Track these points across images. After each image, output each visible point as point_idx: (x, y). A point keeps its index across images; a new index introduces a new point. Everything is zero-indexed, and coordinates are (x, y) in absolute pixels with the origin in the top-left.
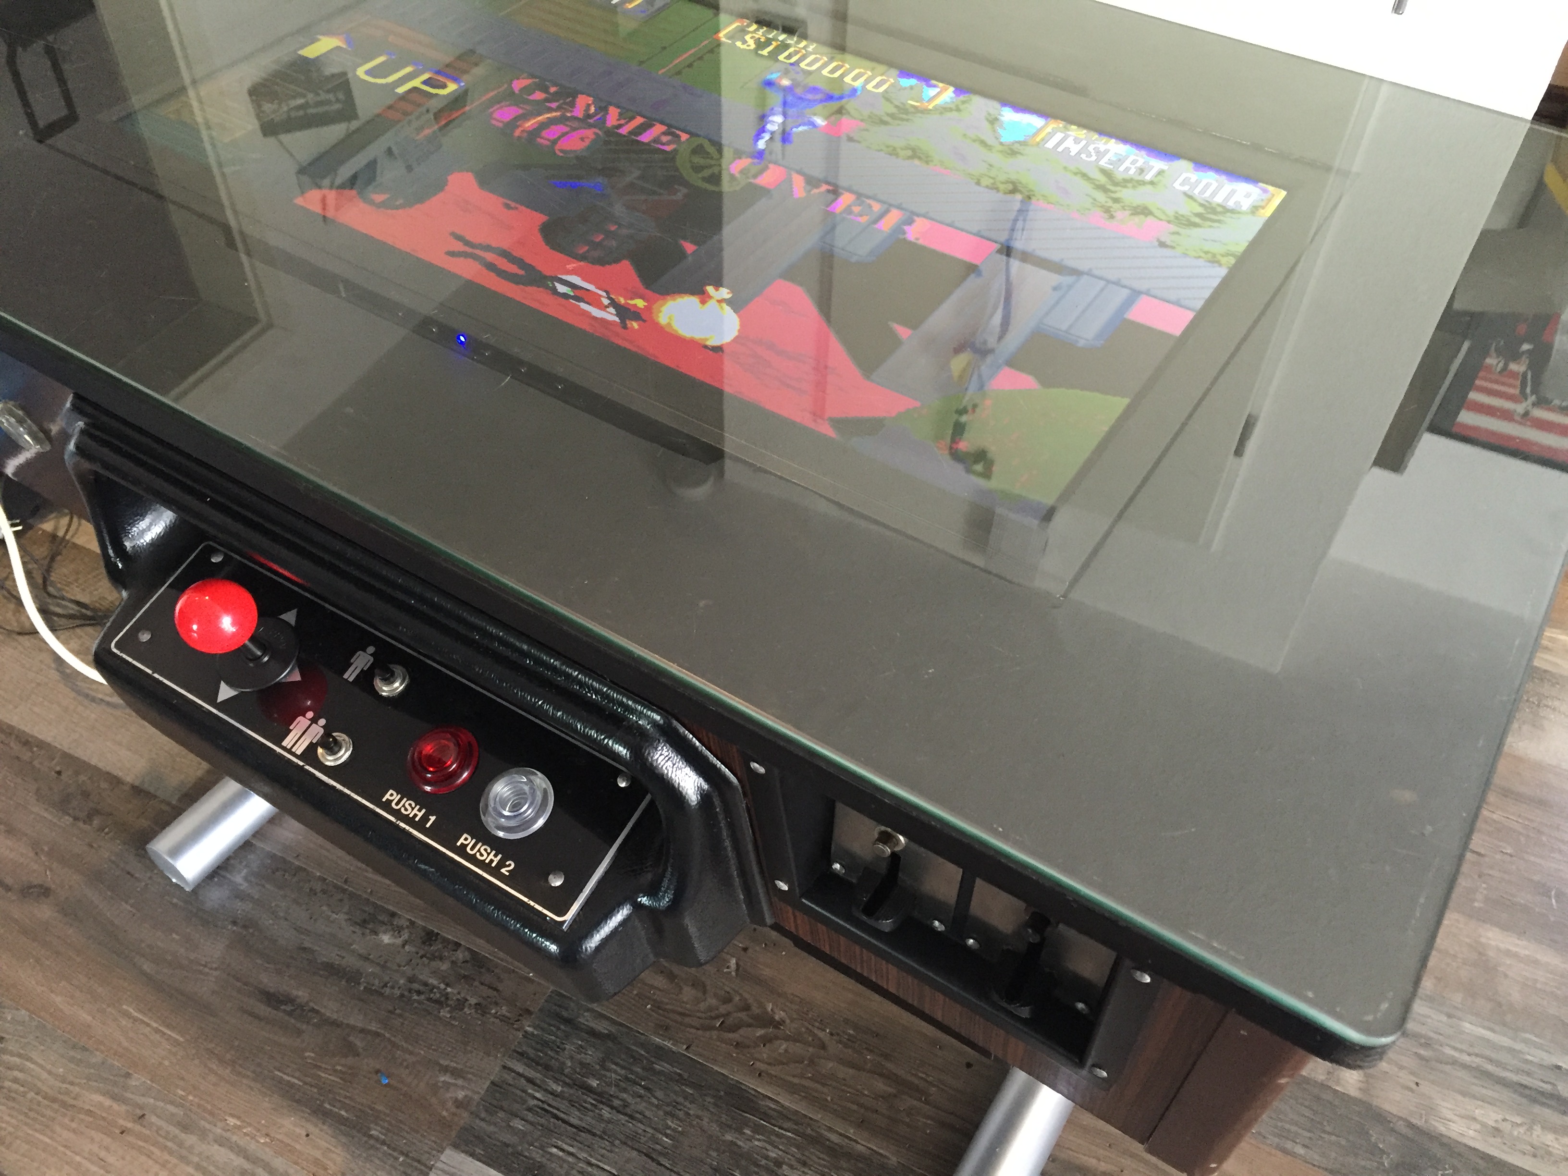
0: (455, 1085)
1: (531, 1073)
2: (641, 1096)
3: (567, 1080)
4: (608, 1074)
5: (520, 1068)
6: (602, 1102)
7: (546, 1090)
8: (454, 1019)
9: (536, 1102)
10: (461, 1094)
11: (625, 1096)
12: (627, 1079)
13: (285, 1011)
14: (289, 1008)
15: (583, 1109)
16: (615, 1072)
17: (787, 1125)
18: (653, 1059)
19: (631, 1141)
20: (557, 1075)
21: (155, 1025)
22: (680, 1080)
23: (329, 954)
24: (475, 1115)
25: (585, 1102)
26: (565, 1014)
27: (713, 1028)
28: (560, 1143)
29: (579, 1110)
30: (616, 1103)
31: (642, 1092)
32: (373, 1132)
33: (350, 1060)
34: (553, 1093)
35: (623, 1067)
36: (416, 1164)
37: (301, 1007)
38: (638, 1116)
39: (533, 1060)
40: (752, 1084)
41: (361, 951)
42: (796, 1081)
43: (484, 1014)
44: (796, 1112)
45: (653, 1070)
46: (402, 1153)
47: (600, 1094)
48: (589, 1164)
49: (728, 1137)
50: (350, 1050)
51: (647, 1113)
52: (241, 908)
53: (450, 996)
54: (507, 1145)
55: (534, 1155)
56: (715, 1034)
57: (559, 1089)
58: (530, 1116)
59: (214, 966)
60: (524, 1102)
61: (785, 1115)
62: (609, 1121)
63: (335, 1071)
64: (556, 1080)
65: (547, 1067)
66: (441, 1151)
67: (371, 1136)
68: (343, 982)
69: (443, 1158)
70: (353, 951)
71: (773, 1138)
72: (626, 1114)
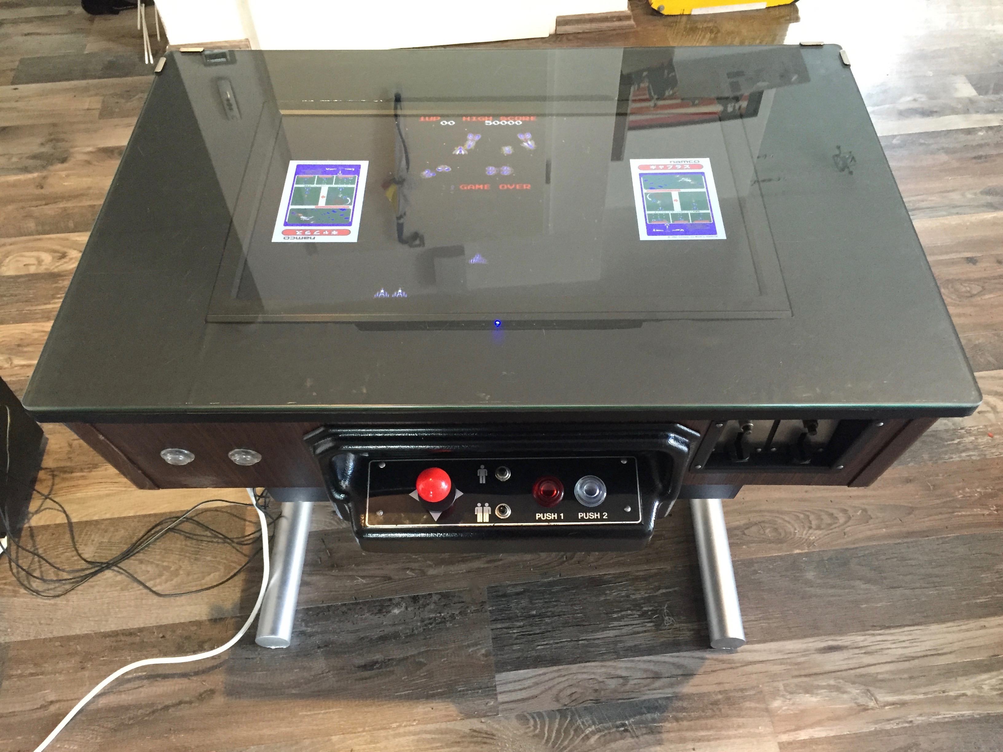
0: (478, 649)
1: (506, 625)
2: (556, 606)
3: (522, 618)
4: (537, 605)
5: (499, 626)
6: (544, 617)
7: (518, 627)
8: (455, 624)
9: (516, 635)
10: (483, 651)
11: (550, 609)
12: (546, 602)
13: (378, 668)
14: (378, 666)
15: (537, 625)
16: (539, 603)
17: (620, 580)
18: (549, 589)
19: (566, 624)
20: (517, 619)
21: (322, 712)
22: (567, 589)
23: (376, 634)
24: (496, 655)
25: (536, 621)
26: (500, 594)
27: (564, 562)
28: (539, 643)
29: (536, 626)
30: (549, 614)
31: (555, 603)
32: (459, 689)
33: (424, 669)
34: (520, 627)
35: (541, 599)
36: (487, 689)
37: (383, 662)
38: (561, 613)
39: (502, 620)
40: (595, 573)
41: (390, 623)
42: (611, 561)
43: (466, 614)
44: (620, 573)
45: (554, 592)
46: (479, 689)
47: (540, 615)
48: (557, 643)
49: (602, 598)
50: (421, 665)
51: (564, 610)
52: (317, 640)
53: (445, 617)
54: (519, 658)
55: (532, 654)
56: (566, 563)
57: (522, 623)
58: (518, 641)
59: (327, 671)
60: (511, 637)
61: (617, 577)
62: (551, 623)
63: (422, 676)
64: (518, 621)
65: (510, 619)
66: (494, 677)
67: (460, 691)
68: (393, 641)
69: (496, 679)
70: (386, 625)
71: (619, 588)
72: (556, 616)
